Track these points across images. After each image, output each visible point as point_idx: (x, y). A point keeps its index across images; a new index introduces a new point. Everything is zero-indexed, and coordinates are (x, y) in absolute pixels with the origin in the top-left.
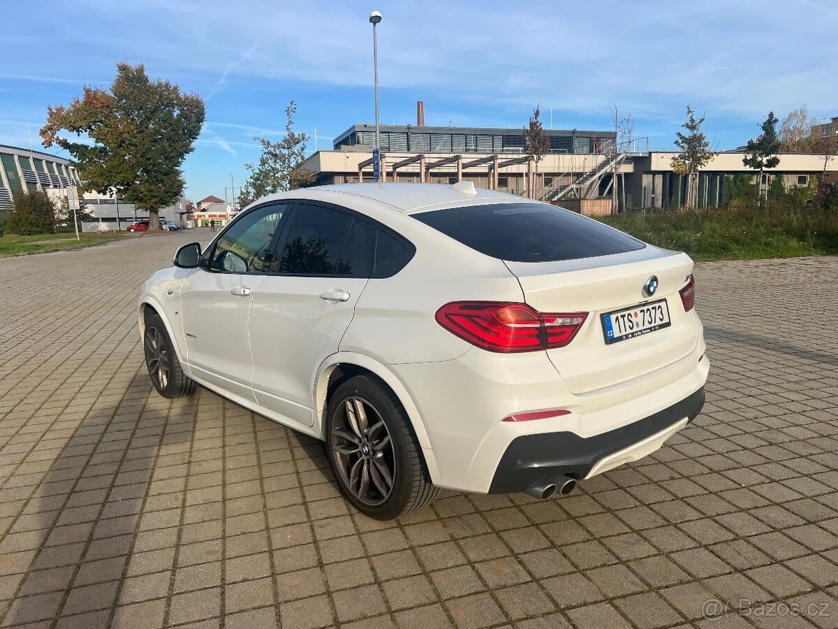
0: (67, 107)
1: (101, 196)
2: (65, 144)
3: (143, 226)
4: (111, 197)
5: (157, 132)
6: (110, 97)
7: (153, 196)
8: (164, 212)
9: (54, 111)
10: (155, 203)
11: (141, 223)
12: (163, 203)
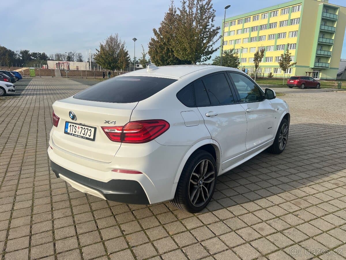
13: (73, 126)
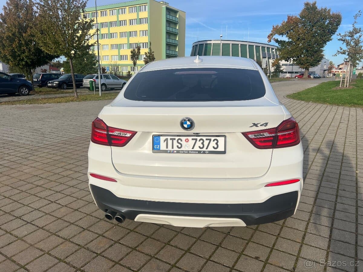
0: (280, 25)
1: (286, 63)
2: (277, 41)
3: (301, 76)
4: (290, 63)
5: (316, 32)
6: (298, 18)
7: (307, 62)
8: (311, 69)
9: (275, 27)
10: (308, 65)
11: (301, 74)
12: (312, 66)
13: (173, 140)
